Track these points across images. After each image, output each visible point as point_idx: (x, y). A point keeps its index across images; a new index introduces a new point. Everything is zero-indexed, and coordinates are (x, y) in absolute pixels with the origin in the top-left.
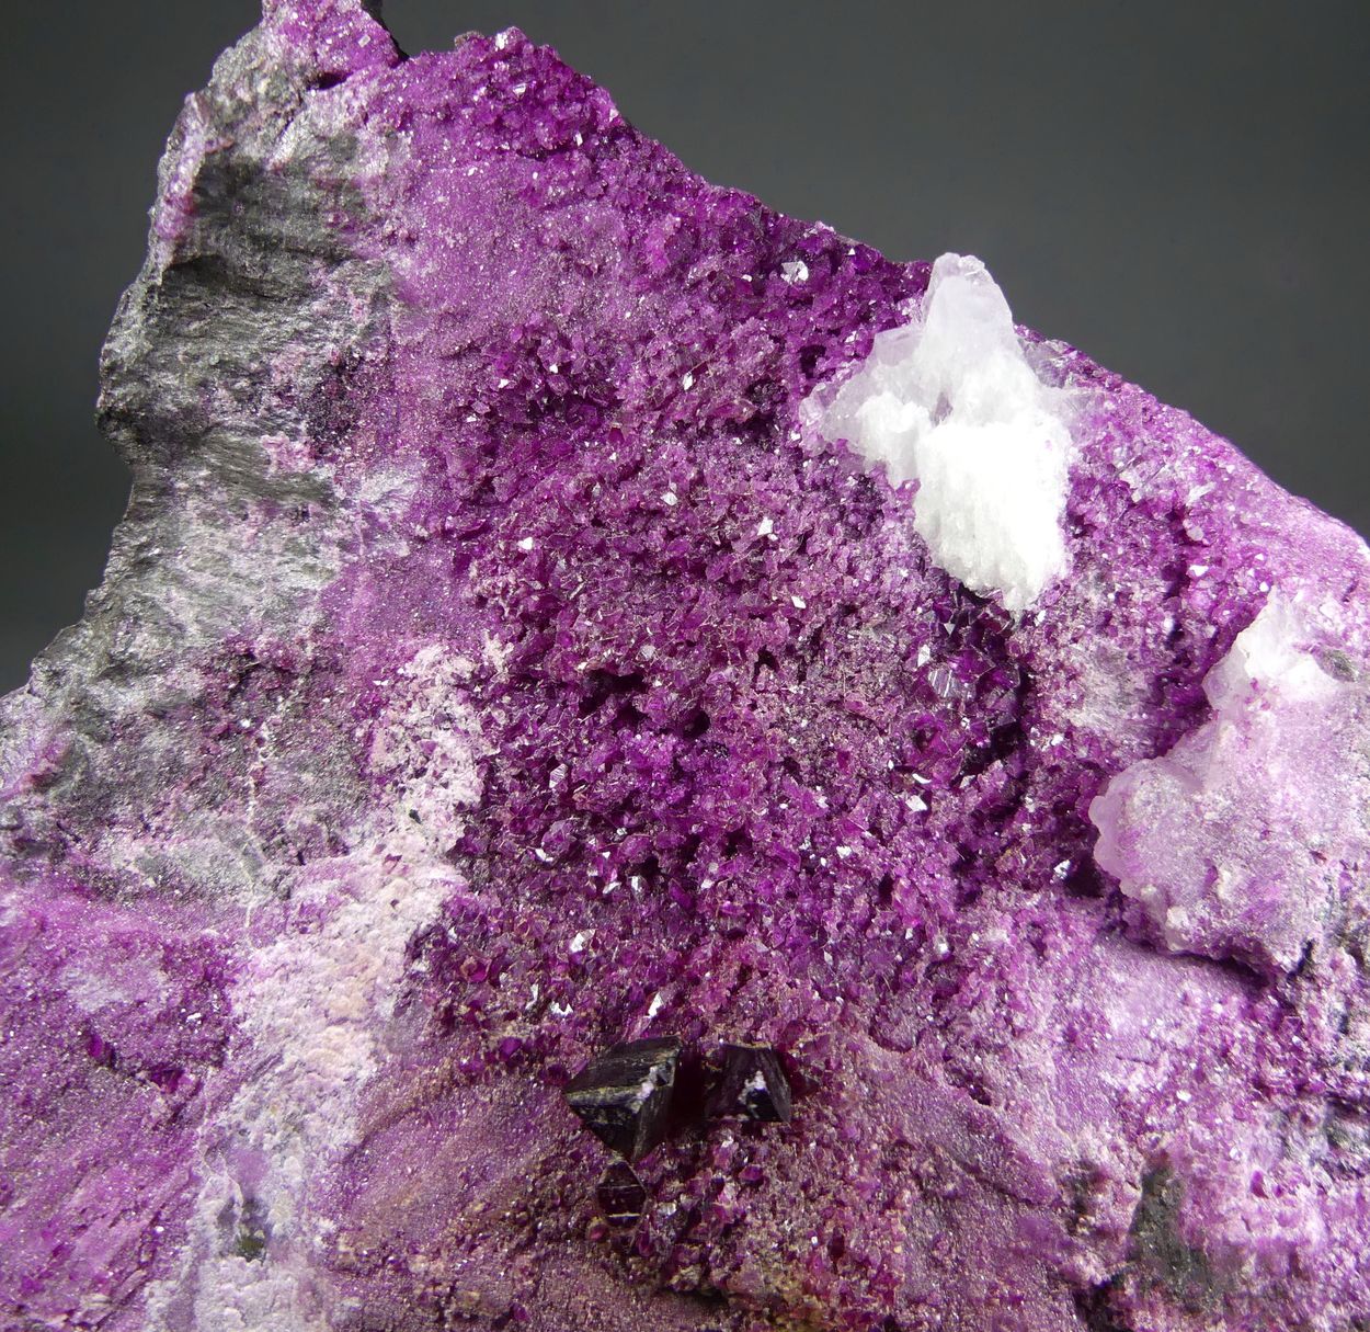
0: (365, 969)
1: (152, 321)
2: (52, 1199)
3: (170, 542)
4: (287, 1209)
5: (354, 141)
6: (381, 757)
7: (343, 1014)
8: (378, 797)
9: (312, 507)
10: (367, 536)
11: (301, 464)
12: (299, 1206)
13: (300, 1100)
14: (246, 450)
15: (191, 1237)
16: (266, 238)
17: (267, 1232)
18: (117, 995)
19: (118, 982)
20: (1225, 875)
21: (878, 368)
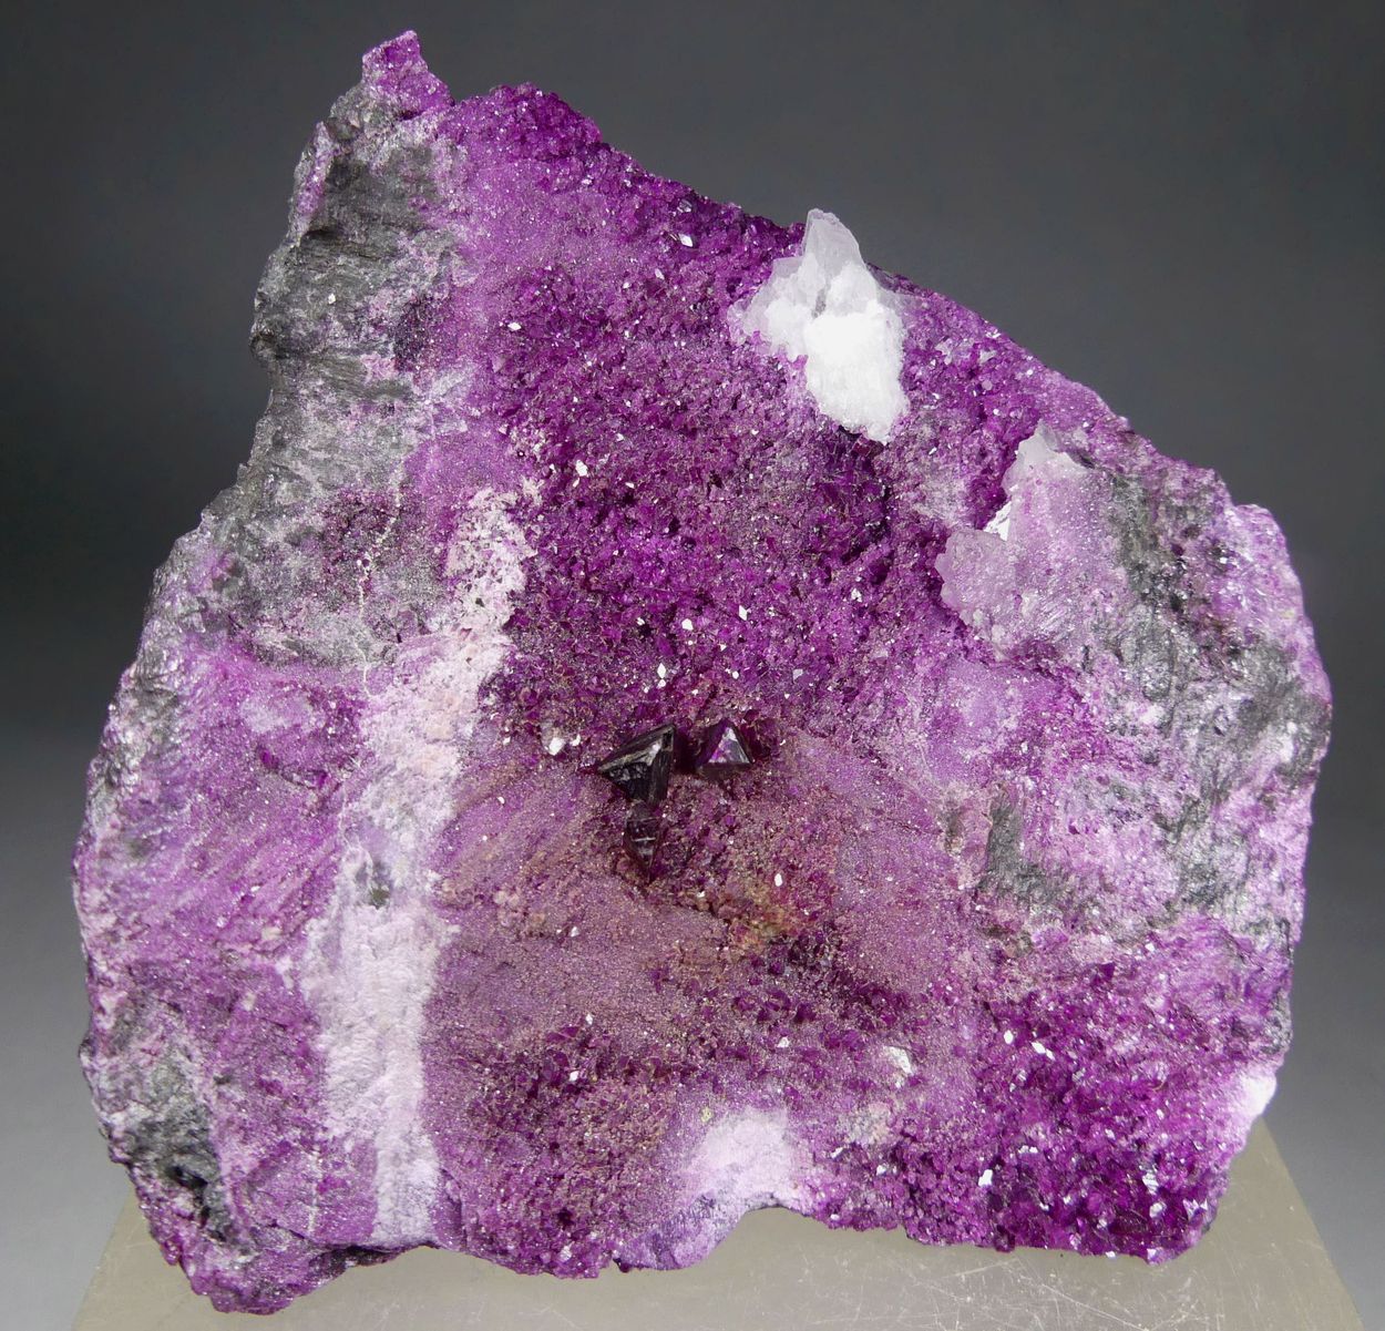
0: (450, 705)
1: (291, 272)
2: (236, 866)
3: (297, 431)
4: (405, 868)
5: (428, 151)
6: (453, 565)
7: (437, 736)
8: (452, 593)
9: (397, 403)
10: (437, 419)
11: (389, 373)
12: (413, 866)
13: (410, 794)
14: (351, 365)
15: (338, 888)
16: (369, 215)
17: (390, 886)
18: (281, 721)
19: (281, 713)
20: (1026, 599)
21: (777, 282)
